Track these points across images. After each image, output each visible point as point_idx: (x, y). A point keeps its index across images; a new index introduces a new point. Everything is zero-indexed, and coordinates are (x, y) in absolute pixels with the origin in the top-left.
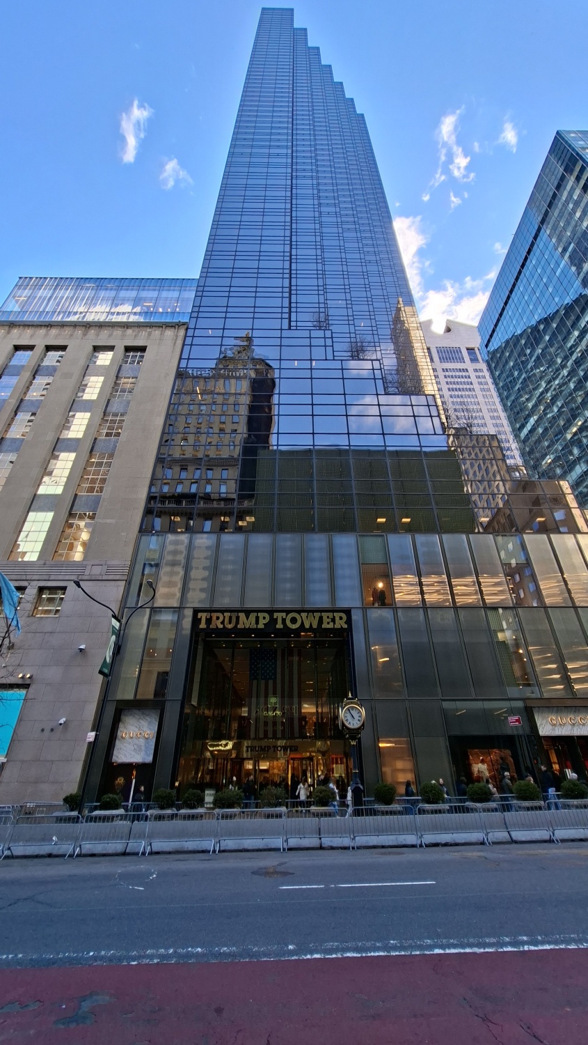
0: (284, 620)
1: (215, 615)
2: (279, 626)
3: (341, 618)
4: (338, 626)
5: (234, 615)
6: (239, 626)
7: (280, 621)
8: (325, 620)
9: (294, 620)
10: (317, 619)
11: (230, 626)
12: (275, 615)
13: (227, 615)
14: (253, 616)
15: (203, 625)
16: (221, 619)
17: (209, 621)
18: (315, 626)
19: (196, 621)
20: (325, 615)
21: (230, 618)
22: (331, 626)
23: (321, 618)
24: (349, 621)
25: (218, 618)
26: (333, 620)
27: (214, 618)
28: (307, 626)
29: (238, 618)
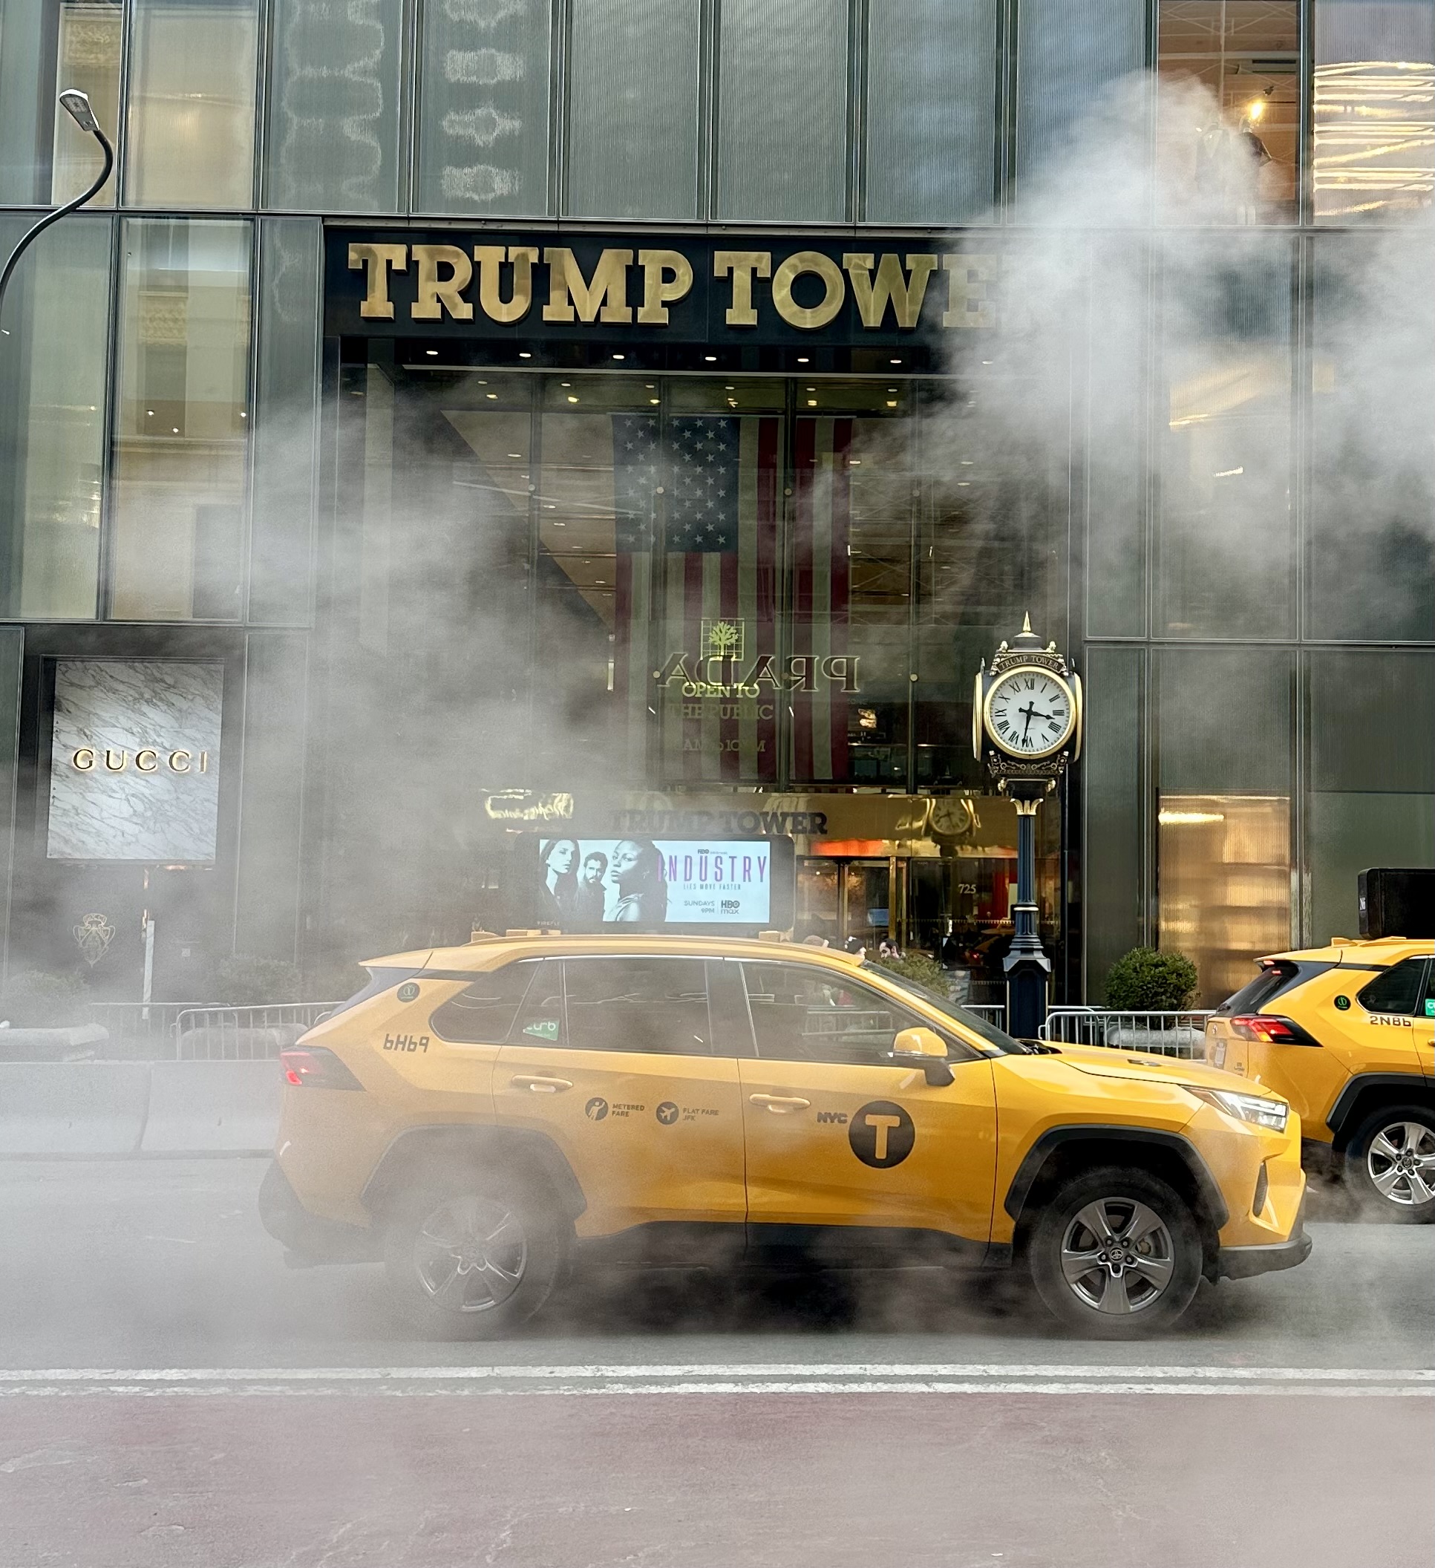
0: (761, 288)
1: (429, 256)
5: (523, 259)
6: (549, 314)
7: (741, 291)
8: (961, 290)
9: (808, 289)
11: (506, 313)
12: (722, 261)
13: (490, 256)
14: (611, 265)
15: (377, 304)
17: (402, 284)
18: (907, 317)
20: (955, 266)
21: (506, 270)
23: (938, 283)
25: (445, 272)
27: (427, 272)
28: (872, 318)
29: (541, 274)
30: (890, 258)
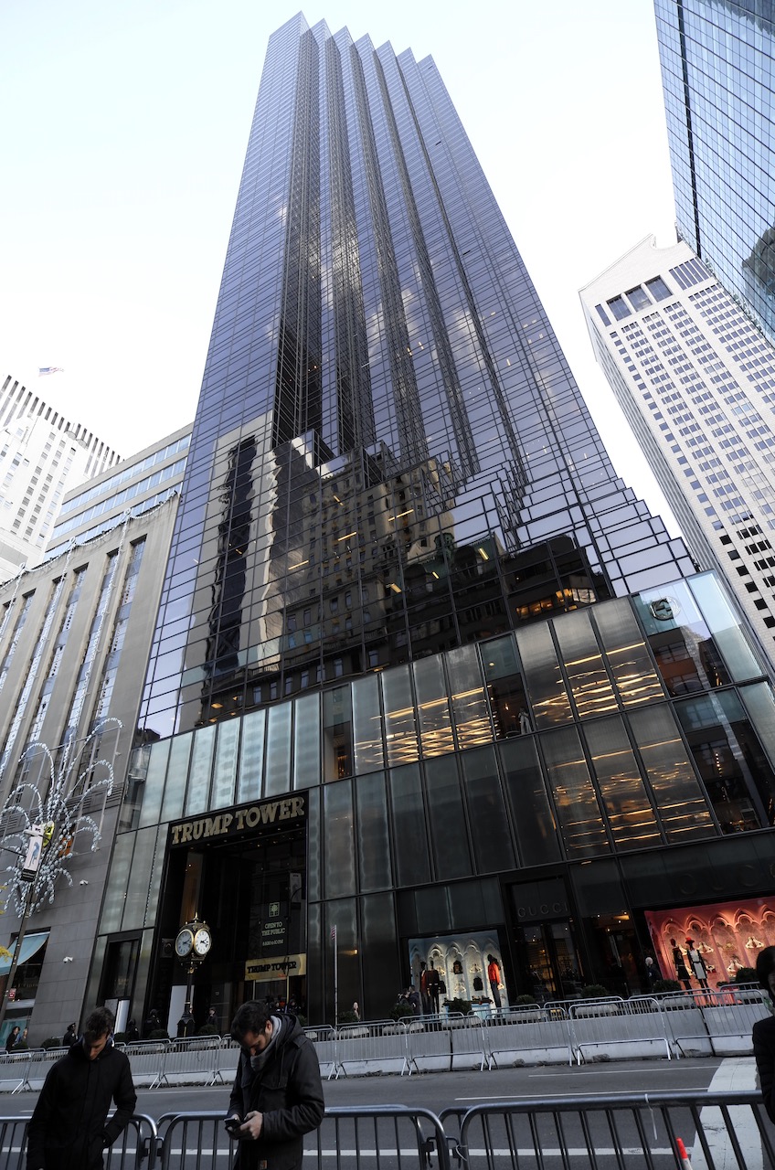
0: (244, 818)
1: (186, 826)
2: (240, 826)
3: (298, 803)
4: (294, 815)
5: (201, 822)
6: (205, 835)
7: (241, 820)
8: (283, 810)
9: (253, 816)
10: (275, 809)
11: (197, 837)
12: (238, 813)
13: (196, 823)
14: (218, 819)
15: (176, 841)
16: (190, 832)
17: (181, 834)
18: (272, 820)
19: (170, 836)
20: (283, 803)
21: (198, 826)
22: (288, 816)
23: (279, 808)
24: (305, 807)
25: (188, 829)
26: (290, 808)
27: (185, 830)
28: (265, 821)
29: (204, 825)
30: (269, 805)
